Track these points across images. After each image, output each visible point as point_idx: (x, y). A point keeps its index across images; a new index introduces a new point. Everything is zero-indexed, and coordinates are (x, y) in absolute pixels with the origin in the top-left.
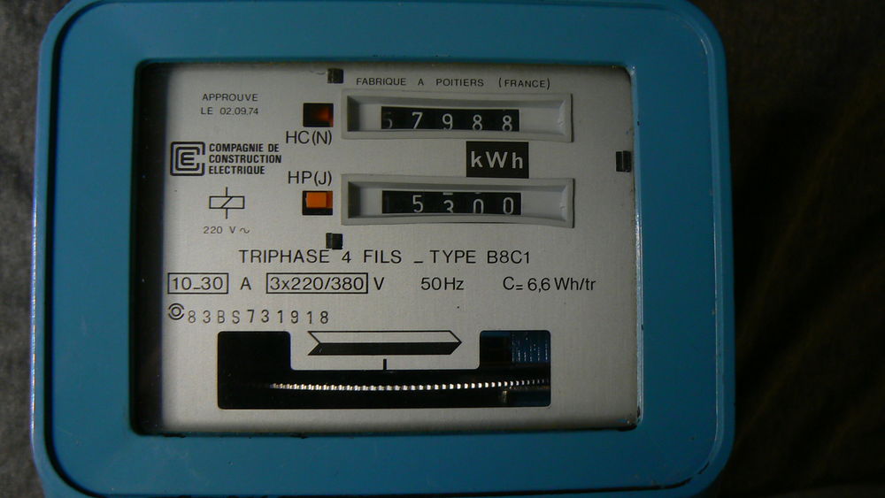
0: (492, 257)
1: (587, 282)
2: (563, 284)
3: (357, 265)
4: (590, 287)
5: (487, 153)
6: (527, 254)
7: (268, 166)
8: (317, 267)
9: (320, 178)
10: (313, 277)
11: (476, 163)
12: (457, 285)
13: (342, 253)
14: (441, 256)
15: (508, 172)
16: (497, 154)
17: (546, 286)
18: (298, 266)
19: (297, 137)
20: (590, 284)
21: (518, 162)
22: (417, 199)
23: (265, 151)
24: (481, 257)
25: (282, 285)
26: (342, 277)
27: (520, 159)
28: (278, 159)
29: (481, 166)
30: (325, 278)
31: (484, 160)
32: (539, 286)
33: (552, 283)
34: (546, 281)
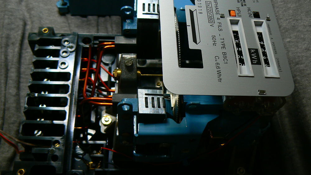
0: (224, 54)
1: (221, 80)
2: (219, 73)
3: (216, 21)
4: (219, 80)
5: (255, 54)
6: (227, 63)
7: (240, 4)
8: (214, 13)
9: (239, 14)
10: (212, 11)
11: (252, 51)
12: (214, 44)
13: (220, 18)
14: (223, 41)
15: (252, 59)
16: (256, 56)
17: (217, 68)
18: (214, 9)
19: (249, 10)
20: (220, 80)
21: (255, 62)
23: (244, 3)
24: (224, 50)
25: (208, 5)
26: (213, 17)
27: (256, 62)
28: (242, 6)
29: (251, 52)
30: (212, 14)
31: (253, 53)
32: (217, 66)
33: (219, 70)
34: (219, 68)
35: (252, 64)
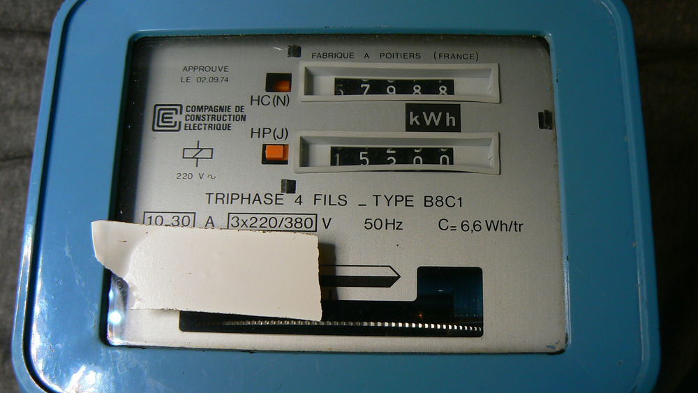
0: (428, 201)
1: (515, 224)
2: (493, 226)
3: (308, 207)
4: (518, 229)
5: (424, 113)
6: (460, 199)
7: (234, 124)
8: (273, 208)
9: (278, 133)
10: (268, 217)
11: (414, 122)
12: (397, 225)
13: (295, 196)
14: (382, 200)
15: (442, 127)
16: (432, 114)
17: (477, 228)
18: (256, 208)
19: (260, 100)
20: (518, 226)
21: (451, 120)
22: (363, 156)
23: (233, 112)
24: (418, 201)
25: (241, 223)
26: (294, 217)
27: (453, 118)
28: (243, 118)
29: (418, 124)
30: (279, 218)
31: (421, 119)
32: (471, 227)
33: (483, 225)
34: (477, 223)
35: (457, 129)
